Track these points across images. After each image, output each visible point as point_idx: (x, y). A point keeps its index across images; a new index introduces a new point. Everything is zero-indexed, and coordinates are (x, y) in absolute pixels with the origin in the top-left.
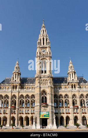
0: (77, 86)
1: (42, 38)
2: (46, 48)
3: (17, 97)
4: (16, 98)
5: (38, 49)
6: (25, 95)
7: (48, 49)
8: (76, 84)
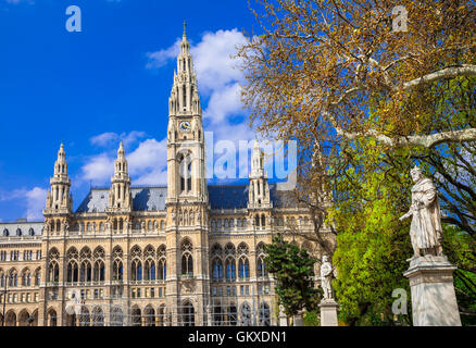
0: (268, 220)
1: (180, 85)
2: (191, 117)
3: (125, 253)
4: (121, 255)
5: (171, 122)
6: (143, 245)
7: (194, 122)
8: (266, 213)
